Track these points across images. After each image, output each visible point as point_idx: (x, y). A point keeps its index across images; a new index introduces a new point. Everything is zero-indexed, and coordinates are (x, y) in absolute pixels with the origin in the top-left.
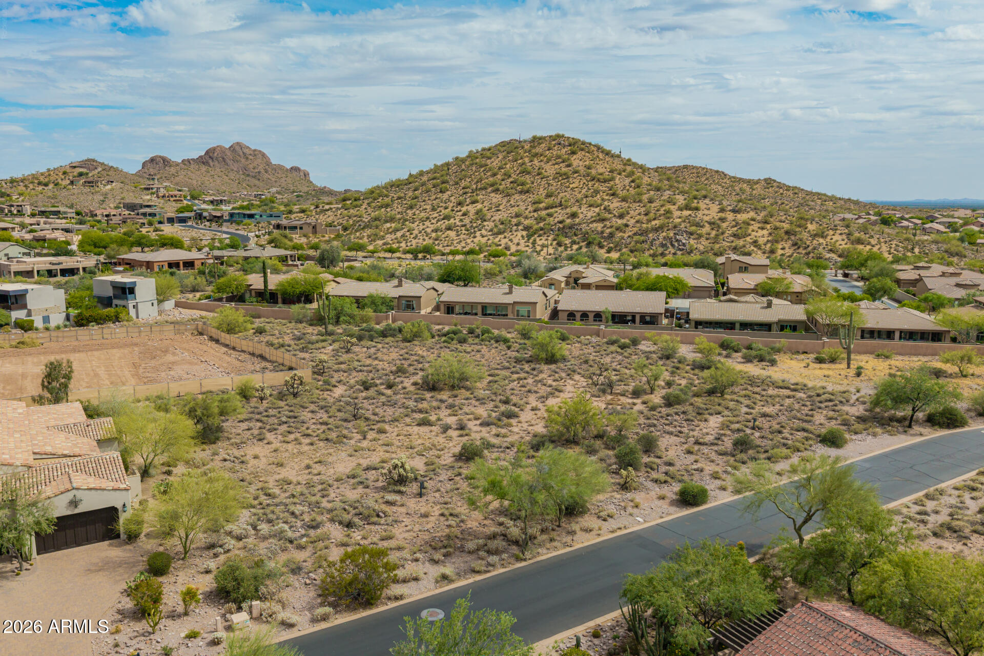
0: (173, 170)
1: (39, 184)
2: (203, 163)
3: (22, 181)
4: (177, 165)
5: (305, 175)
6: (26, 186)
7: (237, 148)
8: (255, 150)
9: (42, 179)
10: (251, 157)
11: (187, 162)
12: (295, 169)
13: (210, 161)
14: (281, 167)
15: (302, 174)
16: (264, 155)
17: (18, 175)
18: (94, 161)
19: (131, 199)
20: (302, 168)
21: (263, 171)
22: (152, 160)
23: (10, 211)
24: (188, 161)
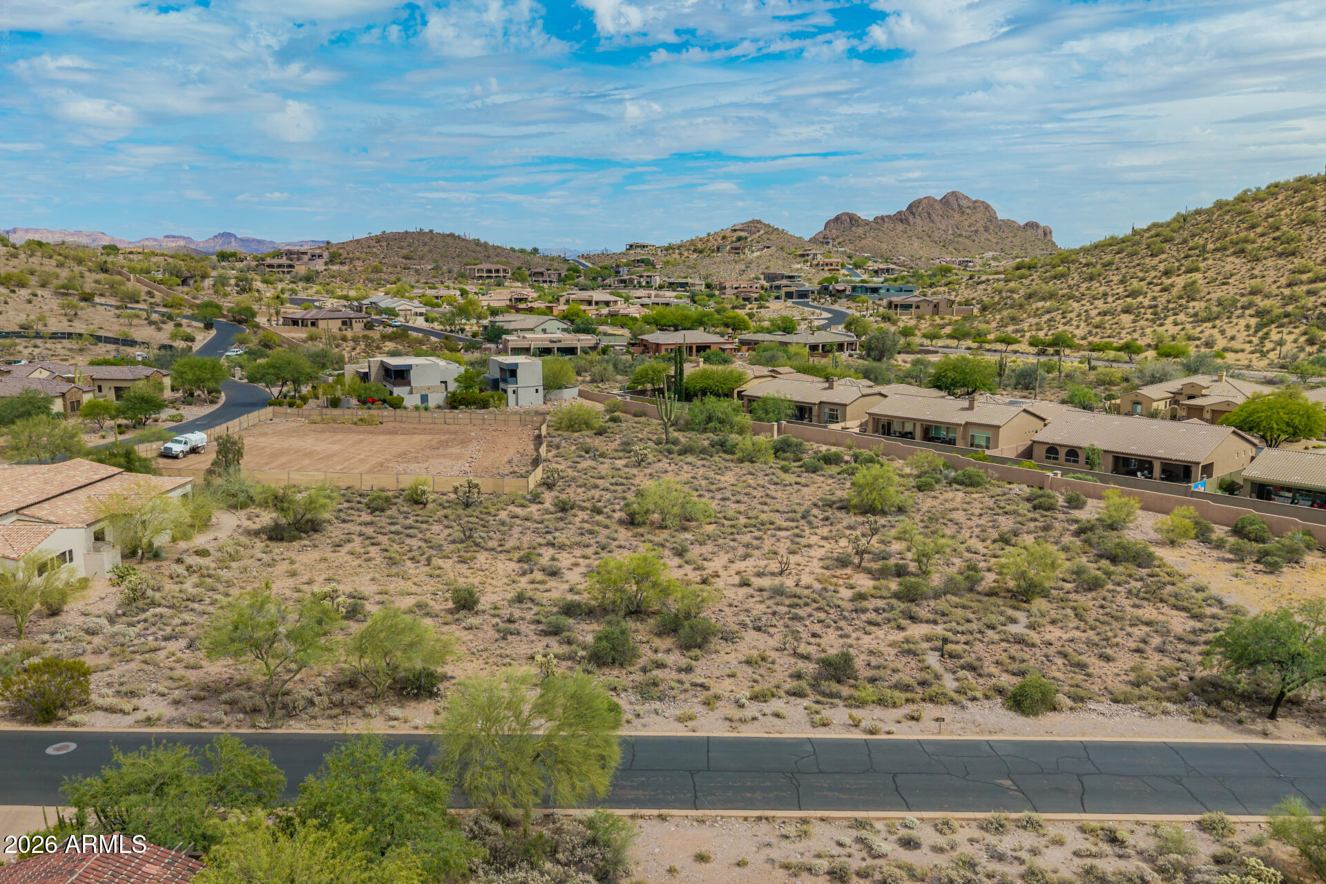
0: (860, 231)
1: (695, 251)
2: (901, 220)
3: (679, 247)
4: (867, 223)
5: (1045, 234)
6: (681, 254)
7: (952, 200)
8: (976, 202)
9: (699, 246)
10: (968, 211)
11: (880, 220)
12: (1032, 226)
13: (911, 218)
14: (1009, 224)
15: (1040, 232)
16: (987, 207)
17: (676, 241)
18: (759, 222)
19: (777, 267)
20: (1042, 224)
21: (981, 229)
22: (837, 219)
23: (639, 283)
24: (882, 218)
